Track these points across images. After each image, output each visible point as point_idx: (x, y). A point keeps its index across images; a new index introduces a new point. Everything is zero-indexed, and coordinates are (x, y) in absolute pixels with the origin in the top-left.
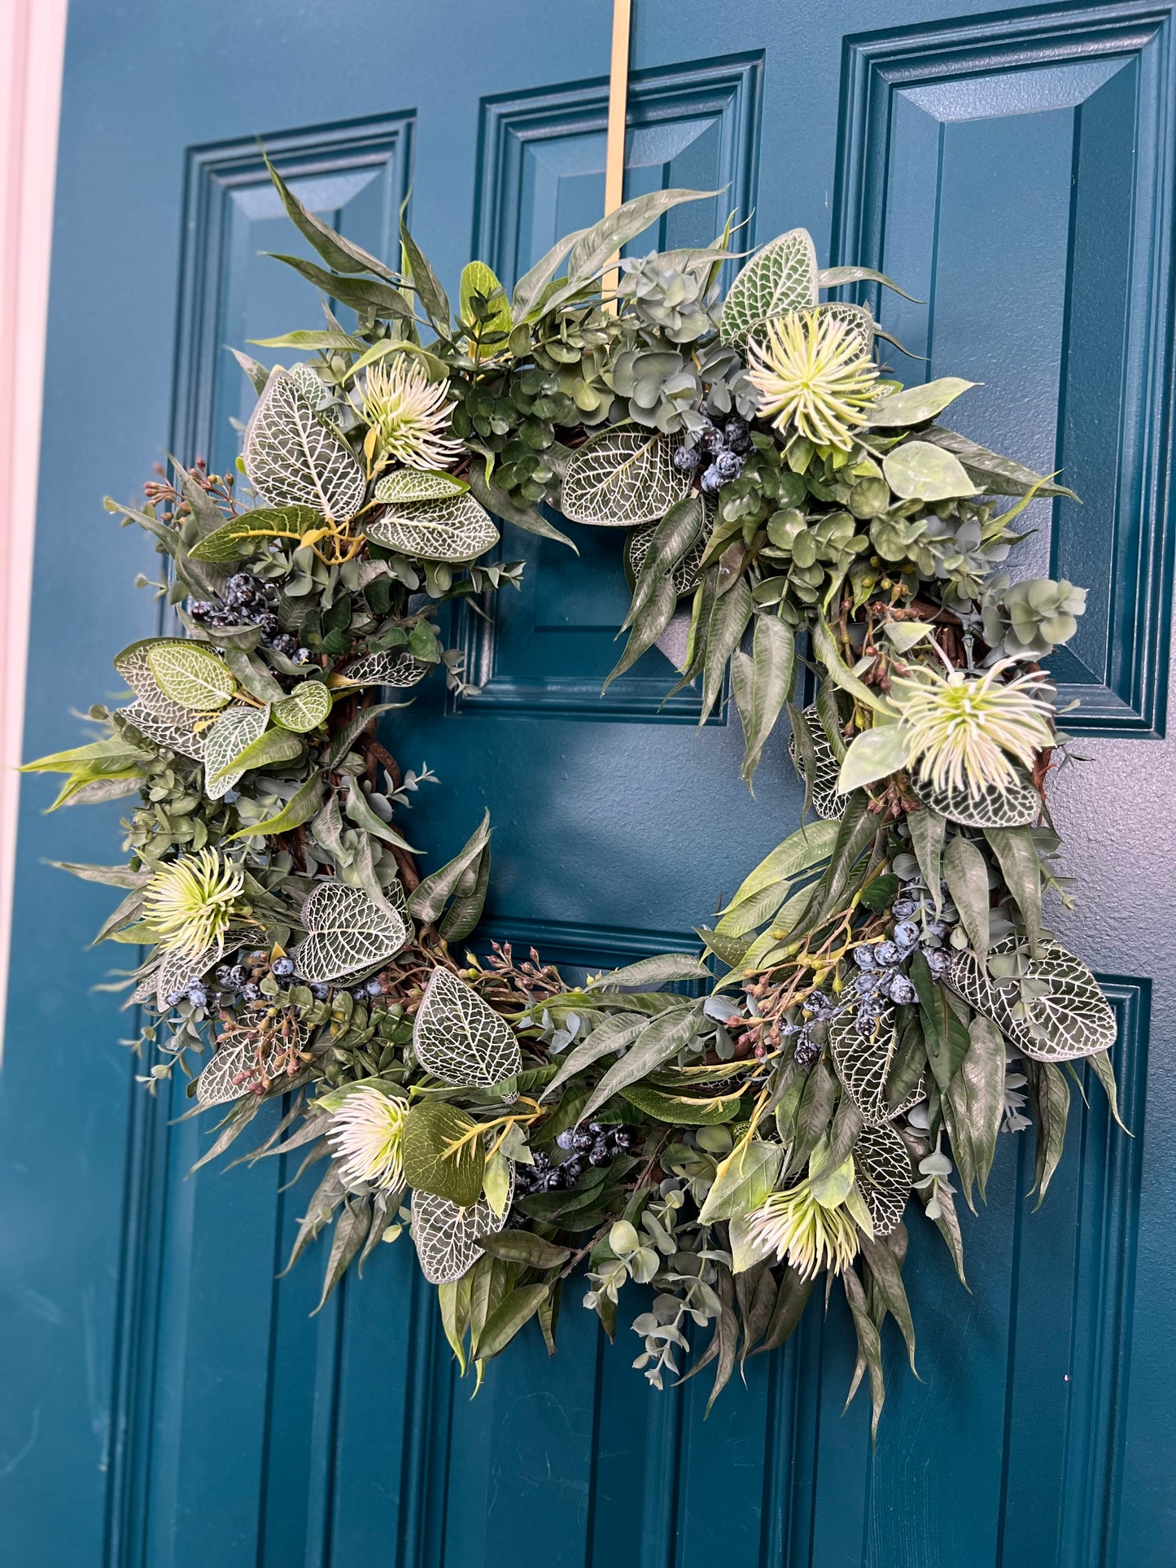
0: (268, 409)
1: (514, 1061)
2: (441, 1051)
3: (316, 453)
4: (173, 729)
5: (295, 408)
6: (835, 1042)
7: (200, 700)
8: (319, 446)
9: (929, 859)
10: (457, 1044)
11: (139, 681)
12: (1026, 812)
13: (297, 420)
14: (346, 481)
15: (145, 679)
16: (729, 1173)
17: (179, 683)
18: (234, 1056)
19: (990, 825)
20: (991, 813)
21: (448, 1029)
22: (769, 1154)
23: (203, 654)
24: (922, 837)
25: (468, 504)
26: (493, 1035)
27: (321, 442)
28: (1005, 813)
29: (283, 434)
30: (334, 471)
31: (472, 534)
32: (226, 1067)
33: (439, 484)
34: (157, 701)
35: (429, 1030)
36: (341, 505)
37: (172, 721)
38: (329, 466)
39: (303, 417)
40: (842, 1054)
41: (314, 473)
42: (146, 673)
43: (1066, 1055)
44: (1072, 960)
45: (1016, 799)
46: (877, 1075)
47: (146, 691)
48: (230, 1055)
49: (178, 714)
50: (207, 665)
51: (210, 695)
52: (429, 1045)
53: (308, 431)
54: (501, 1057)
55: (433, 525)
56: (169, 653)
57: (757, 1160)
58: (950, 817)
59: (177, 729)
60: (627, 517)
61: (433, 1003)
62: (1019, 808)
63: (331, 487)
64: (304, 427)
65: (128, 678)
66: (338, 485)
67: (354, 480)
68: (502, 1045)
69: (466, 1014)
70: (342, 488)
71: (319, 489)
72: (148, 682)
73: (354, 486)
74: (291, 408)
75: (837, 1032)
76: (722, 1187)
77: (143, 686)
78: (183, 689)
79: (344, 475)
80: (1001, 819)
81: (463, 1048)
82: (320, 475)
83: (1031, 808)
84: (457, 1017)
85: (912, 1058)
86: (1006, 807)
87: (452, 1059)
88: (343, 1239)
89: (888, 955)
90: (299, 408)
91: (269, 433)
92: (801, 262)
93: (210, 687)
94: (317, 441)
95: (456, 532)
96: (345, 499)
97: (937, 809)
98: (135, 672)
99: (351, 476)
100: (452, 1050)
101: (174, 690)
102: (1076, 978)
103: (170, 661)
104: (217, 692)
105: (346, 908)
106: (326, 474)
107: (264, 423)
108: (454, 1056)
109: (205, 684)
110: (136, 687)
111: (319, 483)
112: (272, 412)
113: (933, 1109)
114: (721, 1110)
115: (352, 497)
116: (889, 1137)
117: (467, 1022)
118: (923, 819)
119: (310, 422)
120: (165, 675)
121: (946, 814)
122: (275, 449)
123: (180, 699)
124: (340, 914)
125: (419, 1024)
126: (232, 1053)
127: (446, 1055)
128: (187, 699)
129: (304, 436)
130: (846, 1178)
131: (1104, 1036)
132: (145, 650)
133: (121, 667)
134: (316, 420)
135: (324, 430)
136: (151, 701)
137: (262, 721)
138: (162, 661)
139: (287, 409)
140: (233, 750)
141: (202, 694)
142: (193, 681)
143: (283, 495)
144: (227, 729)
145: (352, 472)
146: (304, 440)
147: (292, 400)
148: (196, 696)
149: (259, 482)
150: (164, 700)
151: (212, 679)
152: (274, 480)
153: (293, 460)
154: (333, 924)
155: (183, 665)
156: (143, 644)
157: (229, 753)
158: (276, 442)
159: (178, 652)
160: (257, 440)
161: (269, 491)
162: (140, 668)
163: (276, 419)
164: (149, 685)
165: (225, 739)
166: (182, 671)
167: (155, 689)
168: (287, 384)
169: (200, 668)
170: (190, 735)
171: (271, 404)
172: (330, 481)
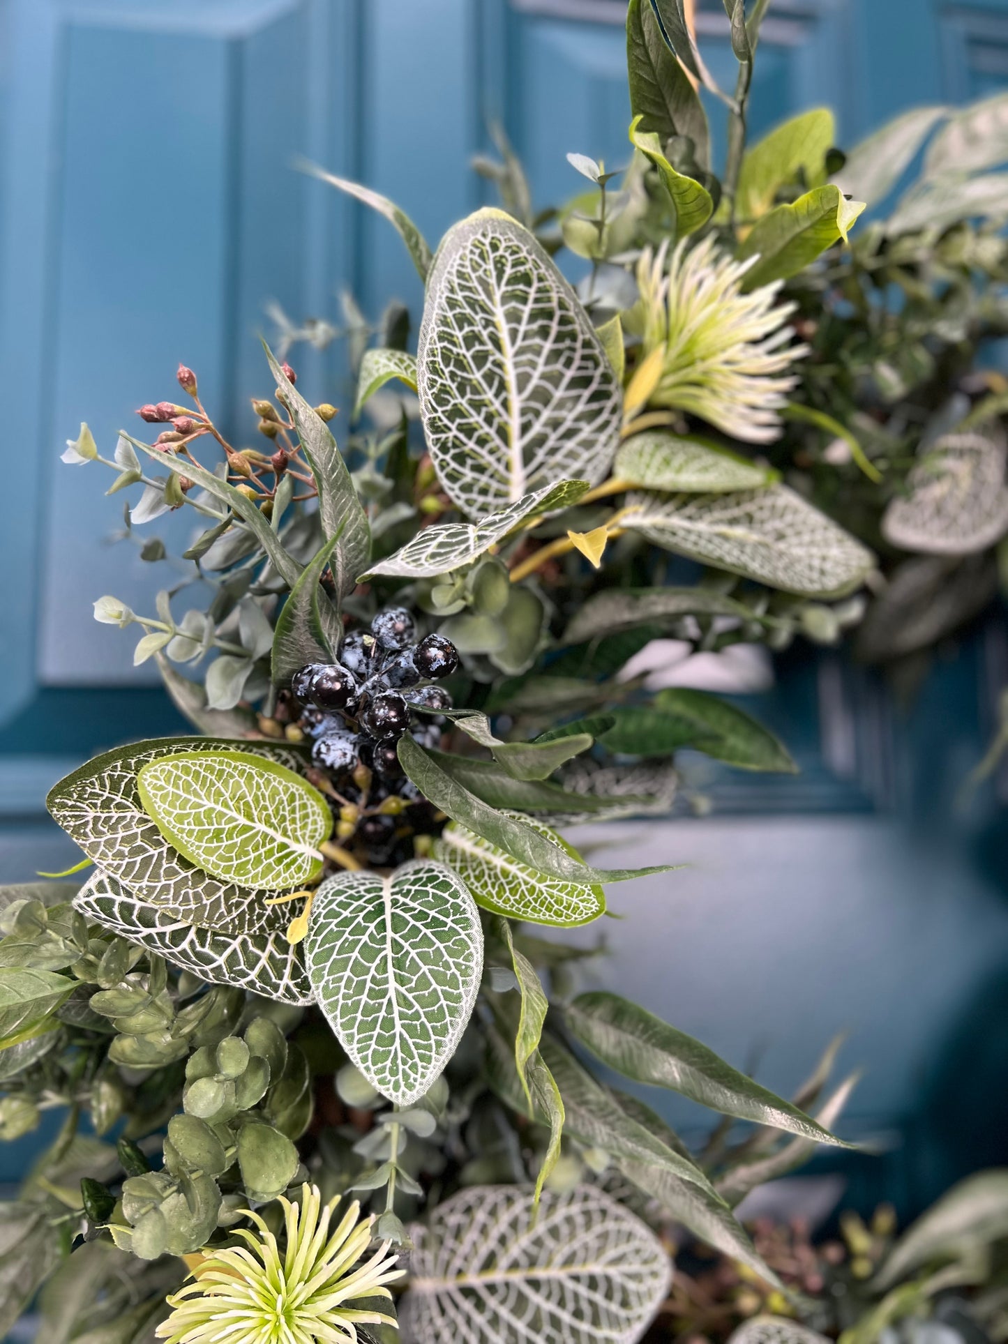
0: (453, 290)
3: (529, 387)
4: (192, 935)
5: (497, 296)
7: (269, 868)
8: (536, 374)
11: (98, 833)
14: (570, 445)
15: (113, 829)
17: (218, 835)
23: (268, 767)
25: (781, 501)
27: (541, 368)
29: (482, 343)
30: (555, 424)
31: (814, 551)
34: (155, 876)
37: (199, 918)
38: (546, 414)
39: (513, 317)
41: (514, 423)
42: (115, 814)
47: (120, 855)
49: (207, 901)
50: (275, 793)
51: (285, 857)
53: (519, 343)
56: (186, 770)
59: (201, 933)
63: (541, 452)
64: (514, 334)
65: (76, 830)
66: (553, 451)
67: (588, 444)
70: (560, 457)
71: (515, 452)
72: (121, 834)
73: (587, 455)
74: (489, 295)
77: (110, 844)
78: (230, 848)
79: (570, 434)
82: (525, 428)
90: (505, 299)
91: (459, 335)
93: (280, 839)
94: (533, 365)
95: (782, 546)
96: (565, 475)
98: (91, 814)
99: (584, 435)
101: (210, 852)
103: (187, 789)
104: (294, 846)
105: (514, 1225)
106: (537, 428)
107: (450, 314)
109: (271, 831)
110: (94, 847)
111: (518, 444)
112: (459, 296)
119: (523, 328)
120: (180, 818)
122: (464, 369)
123: (227, 870)
124: (503, 1240)
128: (241, 869)
129: (509, 350)
132: (126, 767)
133: (63, 806)
134: (535, 326)
135: (548, 346)
136: (139, 877)
137: (457, 909)
138: (170, 789)
139: (482, 297)
140: (401, 980)
141: (270, 853)
142: (246, 829)
143: (460, 458)
144: (360, 930)
145: (587, 430)
146: (508, 359)
147: (493, 281)
148: (258, 861)
149: (436, 429)
150: (171, 873)
151: (283, 819)
152: (460, 428)
153: (489, 395)
154: (489, 1263)
155: (220, 794)
156: (125, 754)
157: (392, 985)
158: (469, 355)
159: (210, 769)
160: (439, 345)
161: (444, 449)
162: (106, 805)
163: (468, 311)
164: (124, 840)
165: (369, 953)
166: (219, 808)
167: (143, 850)
168: (495, 247)
169: (257, 800)
170: (235, 944)
171: (456, 281)
172: (540, 440)
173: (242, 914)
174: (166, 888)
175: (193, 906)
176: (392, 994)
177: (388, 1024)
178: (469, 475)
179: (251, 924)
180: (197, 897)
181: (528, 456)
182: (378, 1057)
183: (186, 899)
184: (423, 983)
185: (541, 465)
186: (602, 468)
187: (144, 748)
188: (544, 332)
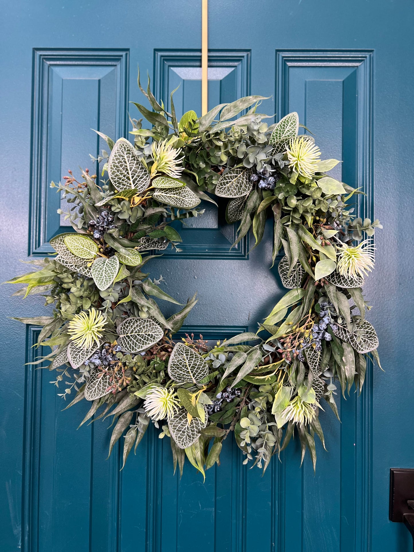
0: (116, 154)
1: (206, 371)
2: (177, 371)
3: (132, 170)
4: (74, 266)
5: (125, 154)
6: (307, 354)
7: (86, 255)
8: (134, 167)
9: (333, 298)
10: (184, 368)
11: (59, 248)
13: (126, 158)
14: (142, 180)
15: (61, 248)
16: (278, 398)
17: (78, 249)
18: (98, 382)
19: (350, 287)
20: (349, 284)
21: (181, 364)
22: (287, 390)
23: (86, 239)
24: (329, 292)
25: (186, 190)
26: (198, 364)
27: (134, 166)
28: (354, 284)
29: (121, 163)
30: (138, 176)
31: (190, 199)
32: (96, 386)
33: (174, 182)
34: (68, 256)
35: (174, 365)
36: (139, 187)
37: (75, 263)
38: (136, 174)
39: (128, 157)
40: (309, 357)
41: (130, 176)
42: (61, 246)
43: (366, 351)
44: (369, 324)
45: (357, 280)
46: (316, 363)
47: (62, 252)
48: (97, 382)
49: (76, 260)
50: (88, 243)
51: (89, 253)
52: (173, 370)
53: (130, 162)
54: (201, 371)
55: (175, 196)
56: (72, 238)
57: (285, 393)
58: (337, 286)
59: (76, 266)
60: (235, 195)
61: (175, 355)
62: (358, 282)
63: (136, 181)
64: (128, 160)
65: (55, 248)
66: (139, 181)
67: (145, 180)
68: (201, 367)
69: (187, 358)
70: (140, 182)
71: (131, 182)
72: (62, 249)
73: (145, 182)
74: (124, 154)
75: (307, 351)
76: (277, 402)
77: (61, 250)
78: (79, 251)
79: (142, 178)
80: (353, 285)
81: (185, 369)
82: (133, 177)
83: (362, 282)
84: (184, 359)
85: (326, 357)
86: (354, 282)
87: (181, 373)
88: (128, 442)
89: (324, 327)
90: (127, 154)
91: (116, 162)
92: (294, 122)
93: (89, 251)
94: (133, 166)
95: (184, 199)
96: (141, 186)
97: (333, 283)
98: (57, 245)
99: (144, 178)
100: (181, 370)
101: (76, 252)
102: (369, 329)
103: (73, 241)
104: (91, 252)
106: (135, 177)
107: (115, 158)
108: (182, 372)
109: (87, 249)
110: (58, 251)
111: (132, 180)
112: (117, 154)
113: (334, 371)
114: (270, 379)
115: (144, 185)
116: (318, 381)
117: (187, 361)
118: (329, 287)
119: (130, 159)
120: (71, 246)
122: (118, 168)
123: (79, 255)
125: (170, 363)
126: (98, 381)
127: (179, 372)
128: (81, 255)
129: (128, 163)
131: (375, 345)
132: (63, 237)
133: (52, 243)
134: (133, 158)
135: (136, 162)
136: (65, 256)
137: (116, 262)
138: (70, 241)
139: (122, 154)
140: (105, 273)
141: (86, 253)
142: (83, 249)
143: (119, 183)
144: (100, 265)
145: (145, 177)
146: (128, 165)
147: (124, 151)
148: (84, 254)
149: (113, 179)
150: (70, 255)
151: (90, 248)
152: (118, 178)
153: (124, 172)
154: (132, 332)
155: (78, 243)
156: (62, 235)
157: (104, 274)
158: (119, 165)
159: (76, 238)
160: (112, 164)
161: (115, 182)
162: (60, 244)
163: (119, 157)
164: (63, 250)
165: (101, 269)
166: (78, 245)
167: (66, 251)
168: (123, 145)
169: (85, 244)
170: (81, 268)
171: (117, 152)
172: (136, 179)
173: (82, 263)
174: (69, 258)
175: (74, 261)
176: (104, 275)
177: (103, 280)
178: (122, 186)
179: (84, 265)
180: (75, 260)
181: (134, 182)
182: (100, 284)
183: (73, 260)
184: (109, 273)
185: (137, 184)
186: (149, 184)
187: (65, 234)
188: (134, 160)
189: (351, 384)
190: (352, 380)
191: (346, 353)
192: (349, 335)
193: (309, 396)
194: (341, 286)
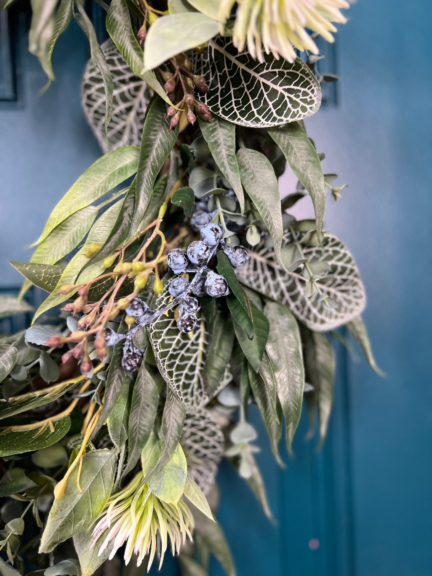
6: (156, 345)
9: (226, 162)
12: (308, 107)
16: (67, 491)
19: (275, 124)
20: (275, 115)
22: (104, 461)
24: (216, 144)
28: (289, 111)
40: (164, 355)
43: (332, 324)
44: (337, 244)
45: (298, 96)
46: (192, 368)
57: (93, 470)
58: (239, 123)
62: (302, 104)
75: (157, 336)
76: (61, 509)
80: (286, 116)
83: (312, 102)
85: (220, 347)
86: (289, 105)
89: (201, 253)
97: (227, 118)
102: (340, 260)
113: (243, 388)
114: (52, 430)
116: (203, 418)
118: (214, 130)
121: (235, 122)
130: (180, 468)
131: (357, 304)
189: (294, 423)
190: (297, 412)
191: (275, 330)
192: (285, 282)
193: (167, 474)
194: (250, 124)
